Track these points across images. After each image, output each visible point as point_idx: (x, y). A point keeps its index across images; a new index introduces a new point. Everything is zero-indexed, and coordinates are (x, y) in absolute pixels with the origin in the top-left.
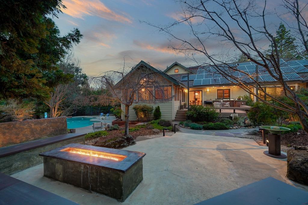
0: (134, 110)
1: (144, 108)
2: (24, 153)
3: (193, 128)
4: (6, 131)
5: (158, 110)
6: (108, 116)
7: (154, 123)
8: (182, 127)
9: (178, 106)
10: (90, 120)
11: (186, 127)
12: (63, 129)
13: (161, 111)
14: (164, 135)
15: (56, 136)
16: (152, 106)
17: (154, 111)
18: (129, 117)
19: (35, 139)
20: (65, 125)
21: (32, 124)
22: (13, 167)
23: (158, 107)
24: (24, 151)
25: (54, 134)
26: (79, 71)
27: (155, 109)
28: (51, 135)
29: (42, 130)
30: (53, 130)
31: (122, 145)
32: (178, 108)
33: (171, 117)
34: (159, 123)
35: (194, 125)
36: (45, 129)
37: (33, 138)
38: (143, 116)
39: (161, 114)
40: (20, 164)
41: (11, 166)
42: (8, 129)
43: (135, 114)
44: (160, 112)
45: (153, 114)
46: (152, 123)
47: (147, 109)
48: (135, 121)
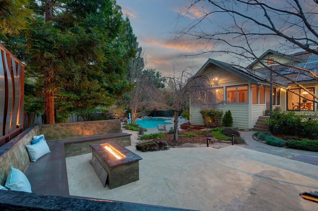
0: (200, 114)
1: (210, 112)
2: (88, 143)
3: (269, 143)
4: (83, 127)
5: (228, 115)
6: (181, 118)
7: (217, 130)
8: (255, 140)
9: (262, 111)
10: (165, 121)
11: (260, 140)
12: (118, 129)
13: (232, 116)
14: (208, 146)
15: (113, 134)
16: (222, 110)
17: (223, 115)
18: (178, 122)
19: (99, 134)
20: (119, 126)
21: (98, 124)
22: (82, 150)
23: (229, 111)
24: (88, 141)
25: (111, 132)
26: (160, 75)
27: (225, 113)
28: (109, 132)
29: (104, 128)
30: (111, 129)
31: (152, 148)
32: (262, 113)
33: (247, 125)
34: (222, 131)
35: (273, 139)
36: (105, 128)
37: (98, 133)
38: (211, 121)
39: (233, 121)
40: (86, 149)
41: (81, 149)
42: (84, 126)
43: (202, 118)
44: (231, 118)
45: (222, 120)
46: (214, 130)
47: (214, 113)
48: (201, 126)
